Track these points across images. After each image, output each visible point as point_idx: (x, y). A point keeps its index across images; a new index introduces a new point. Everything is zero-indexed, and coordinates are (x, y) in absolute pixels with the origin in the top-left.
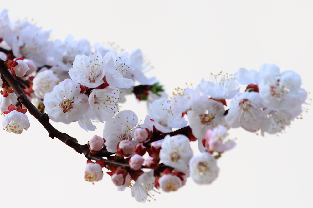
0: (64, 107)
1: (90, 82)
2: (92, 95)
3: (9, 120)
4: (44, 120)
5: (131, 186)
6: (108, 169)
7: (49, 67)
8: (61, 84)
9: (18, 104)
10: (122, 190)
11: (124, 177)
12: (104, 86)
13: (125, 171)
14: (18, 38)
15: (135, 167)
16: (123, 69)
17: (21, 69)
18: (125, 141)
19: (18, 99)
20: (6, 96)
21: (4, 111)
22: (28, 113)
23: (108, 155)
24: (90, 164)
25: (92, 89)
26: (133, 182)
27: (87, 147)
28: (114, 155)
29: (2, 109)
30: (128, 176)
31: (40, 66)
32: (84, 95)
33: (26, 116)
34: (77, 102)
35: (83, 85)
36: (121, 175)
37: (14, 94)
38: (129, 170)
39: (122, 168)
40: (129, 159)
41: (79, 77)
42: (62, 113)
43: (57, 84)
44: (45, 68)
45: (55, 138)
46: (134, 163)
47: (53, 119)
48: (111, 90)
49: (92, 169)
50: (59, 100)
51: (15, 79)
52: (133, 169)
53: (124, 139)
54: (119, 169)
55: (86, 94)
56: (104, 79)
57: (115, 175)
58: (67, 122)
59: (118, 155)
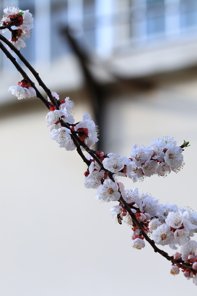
0: (162, 237)
1: (175, 225)
2: (176, 232)
3: (135, 243)
4: (152, 243)
5: (193, 278)
6: (182, 269)
7: (157, 217)
8: (161, 226)
9: (140, 235)
10: (188, 279)
11: (190, 273)
12: (182, 228)
13: (190, 270)
14: (142, 203)
15: (195, 268)
16: (192, 220)
17: (142, 218)
18: (191, 255)
19: (140, 232)
20: (134, 231)
21: (133, 238)
22: (145, 239)
23: (183, 262)
24: (173, 266)
25: (176, 229)
26: (194, 276)
27: (172, 257)
28: (185, 262)
29: (132, 237)
30: (192, 273)
31: (153, 217)
32: (172, 232)
33: (143, 241)
34: (168, 235)
35: (172, 227)
36: (188, 272)
37: (138, 230)
38: (192, 269)
39: (189, 268)
40: (192, 264)
41: (170, 223)
42: (161, 240)
43: (160, 225)
44: (155, 218)
45: (157, 252)
46: (195, 266)
47: (156, 243)
48: (185, 230)
49: (174, 269)
50: (160, 234)
51: (140, 223)
52: (194, 270)
53: (191, 254)
54: (187, 269)
55: (173, 231)
56: (182, 224)
57: (185, 272)
58: (163, 245)
59: (187, 262)
